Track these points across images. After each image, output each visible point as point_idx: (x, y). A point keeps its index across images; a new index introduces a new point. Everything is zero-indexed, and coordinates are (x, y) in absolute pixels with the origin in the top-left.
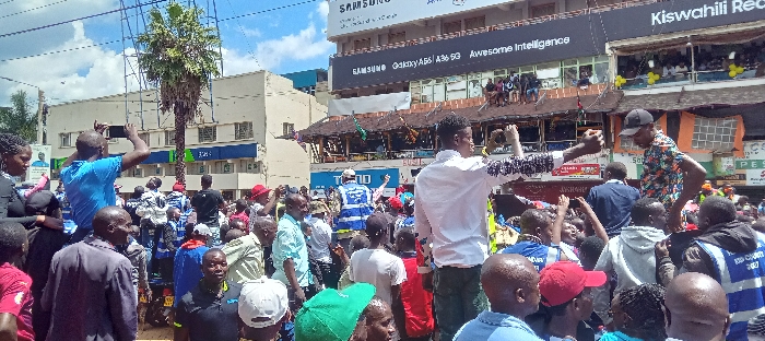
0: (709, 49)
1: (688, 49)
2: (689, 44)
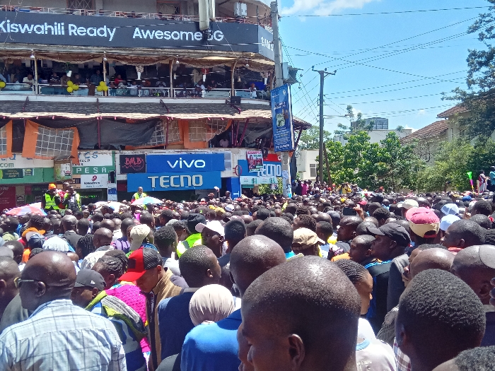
0: (50, 65)
1: (32, 62)
2: (33, 57)
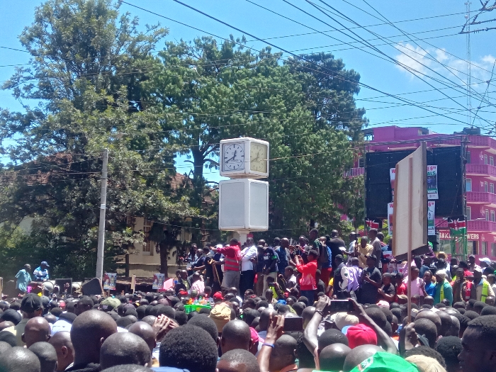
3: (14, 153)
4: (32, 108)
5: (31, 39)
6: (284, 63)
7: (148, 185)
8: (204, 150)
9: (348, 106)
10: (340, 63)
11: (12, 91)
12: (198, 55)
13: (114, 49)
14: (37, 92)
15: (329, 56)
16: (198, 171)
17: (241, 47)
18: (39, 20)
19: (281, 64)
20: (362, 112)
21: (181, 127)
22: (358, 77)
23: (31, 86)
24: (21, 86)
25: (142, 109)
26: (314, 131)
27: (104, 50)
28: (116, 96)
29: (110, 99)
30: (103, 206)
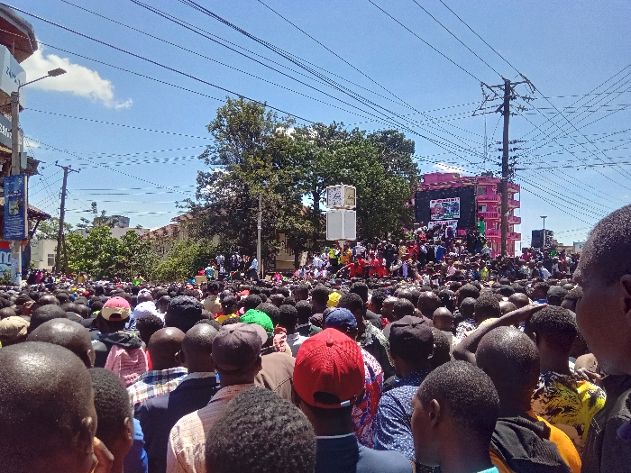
3: (207, 198)
4: (217, 170)
5: (214, 129)
6: (368, 136)
7: (286, 214)
8: (319, 192)
9: (407, 161)
10: (402, 135)
11: (203, 160)
12: (314, 134)
13: (263, 133)
14: (219, 161)
15: (395, 131)
16: (316, 205)
17: (341, 128)
18: (219, 117)
19: (365, 137)
20: (416, 165)
21: (305, 178)
22: (413, 143)
23: (216, 157)
24: (209, 157)
25: (281, 168)
26: (386, 179)
27: (257, 134)
28: (265, 161)
29: (262, 163)
30: (259, 227)
